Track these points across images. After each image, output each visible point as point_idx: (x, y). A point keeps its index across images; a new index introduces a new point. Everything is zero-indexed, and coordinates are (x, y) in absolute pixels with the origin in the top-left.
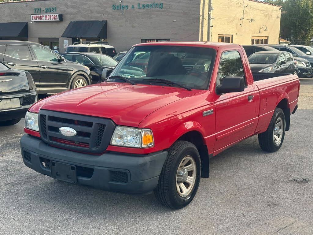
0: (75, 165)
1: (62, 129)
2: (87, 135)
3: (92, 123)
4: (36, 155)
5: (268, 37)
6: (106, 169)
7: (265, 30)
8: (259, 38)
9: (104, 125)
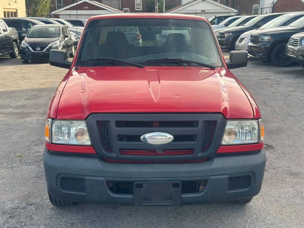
0: (180, 181)
1: (147, 136)
2: (191, 138)
3: (197, 122)
4: (102, 179)
5: (17, 10)
6: (227, 176)
7: (15, 2)
8: (10, 11)
9: (215, 122)
